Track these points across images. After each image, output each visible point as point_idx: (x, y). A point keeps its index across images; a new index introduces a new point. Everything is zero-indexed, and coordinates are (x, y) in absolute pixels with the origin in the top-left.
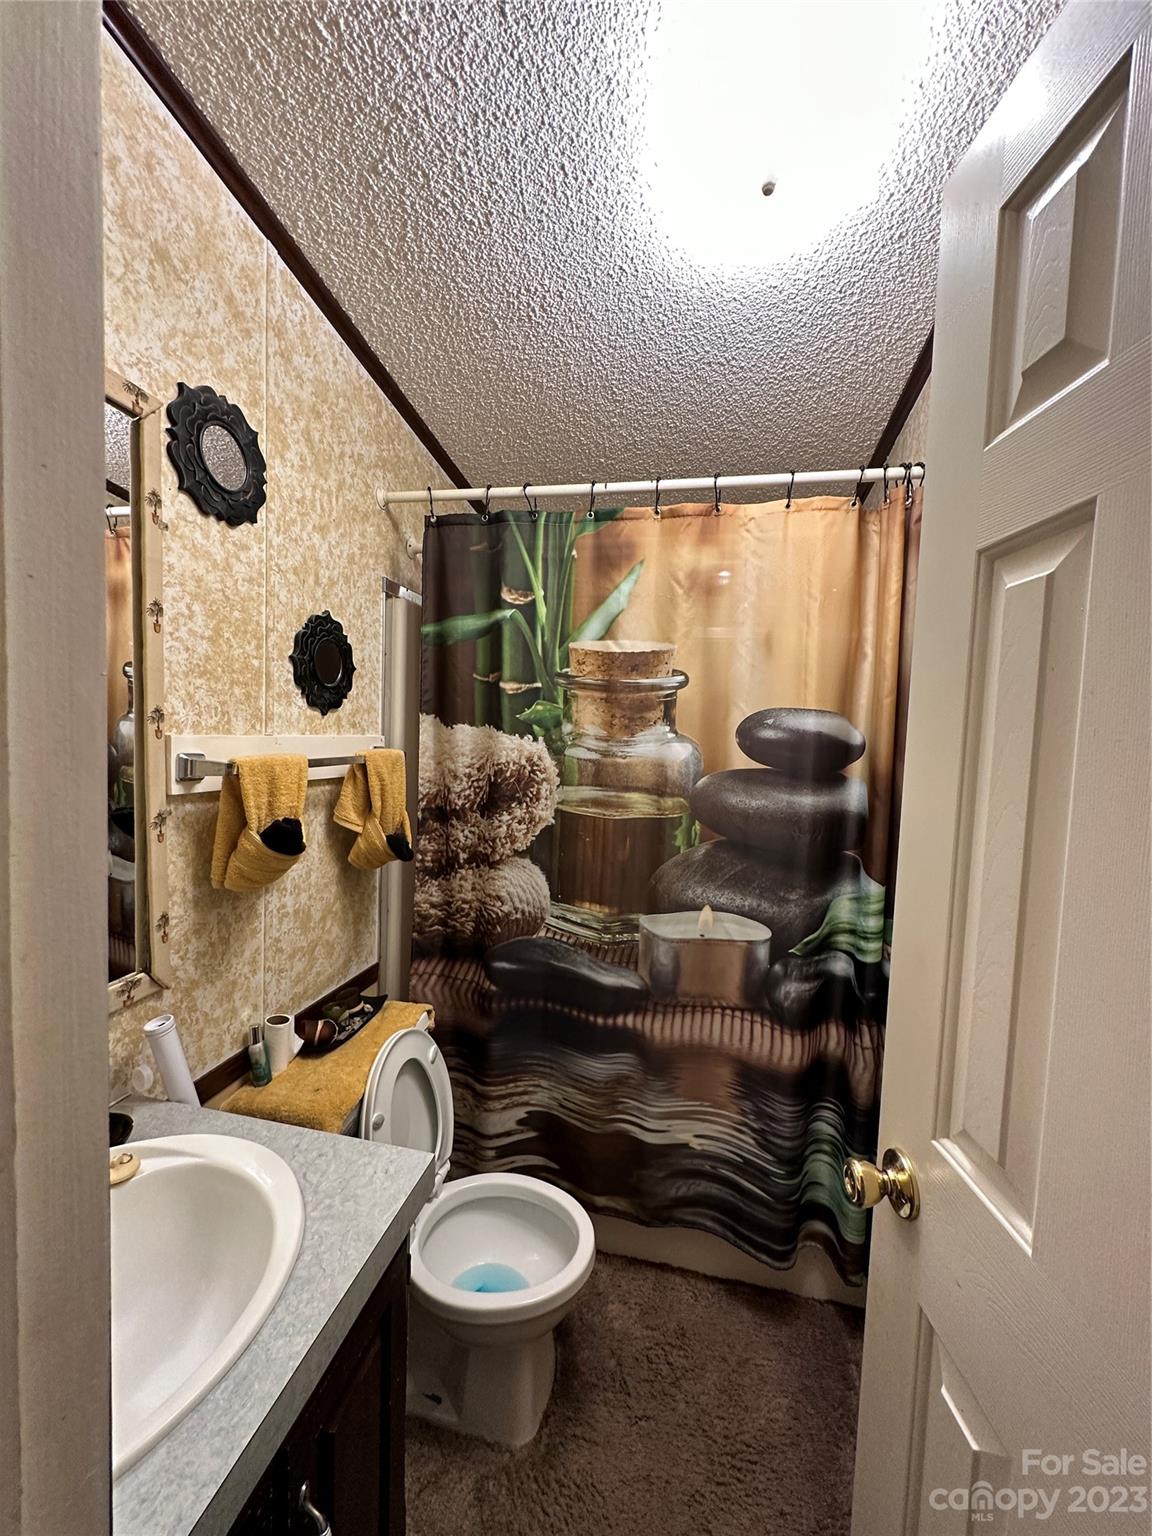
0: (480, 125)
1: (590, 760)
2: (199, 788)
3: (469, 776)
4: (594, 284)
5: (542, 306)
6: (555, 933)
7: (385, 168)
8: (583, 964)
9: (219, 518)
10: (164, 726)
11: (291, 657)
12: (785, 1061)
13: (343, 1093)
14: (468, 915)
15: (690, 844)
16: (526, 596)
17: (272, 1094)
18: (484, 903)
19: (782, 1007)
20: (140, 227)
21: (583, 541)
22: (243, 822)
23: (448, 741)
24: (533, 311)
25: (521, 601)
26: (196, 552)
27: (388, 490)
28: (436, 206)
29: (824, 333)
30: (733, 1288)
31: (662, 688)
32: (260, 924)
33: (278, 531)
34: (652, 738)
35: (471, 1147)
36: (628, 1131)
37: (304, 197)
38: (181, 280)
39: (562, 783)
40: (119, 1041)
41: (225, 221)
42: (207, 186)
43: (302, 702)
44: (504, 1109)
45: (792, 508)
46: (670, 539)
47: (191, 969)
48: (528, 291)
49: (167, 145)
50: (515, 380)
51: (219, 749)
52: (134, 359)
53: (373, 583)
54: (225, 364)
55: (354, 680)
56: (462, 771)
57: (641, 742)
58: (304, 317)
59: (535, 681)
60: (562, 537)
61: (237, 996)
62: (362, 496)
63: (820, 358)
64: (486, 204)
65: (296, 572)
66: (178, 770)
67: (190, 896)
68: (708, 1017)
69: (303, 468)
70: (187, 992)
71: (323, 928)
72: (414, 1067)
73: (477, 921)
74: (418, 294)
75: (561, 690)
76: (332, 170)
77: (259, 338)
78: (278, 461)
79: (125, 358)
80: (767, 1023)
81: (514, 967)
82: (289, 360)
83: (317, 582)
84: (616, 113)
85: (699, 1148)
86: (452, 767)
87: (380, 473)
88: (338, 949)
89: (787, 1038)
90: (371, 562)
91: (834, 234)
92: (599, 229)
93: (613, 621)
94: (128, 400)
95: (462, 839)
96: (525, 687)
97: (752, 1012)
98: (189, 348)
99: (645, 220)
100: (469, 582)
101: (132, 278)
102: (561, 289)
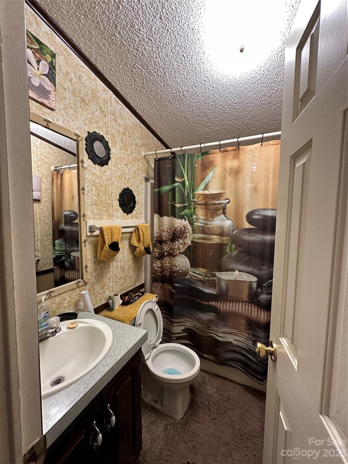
0: (159, 49)
1: (201, 226)
2: (94, 234)
3: (167, 231)
4: (197, 86)
5: (183, 95)
6: (192, 276)
7: (137, 66)
8: (199, 286)
9: (99, 165)
10: (86, 218)
11: (118, 200)
12: (262, 319)
13: (131, 315)
14: (168, 270)
15: (231, 251)
16: (182, 179)
17: (114, 314)
18: (172, 267)
19: (261, 303)
20: (78, 94)
21: (198, 161)
22: (105, 243)
23: (161, 221)
24: (181, 97)
25: (181, 180)
26: (93, 174)
27: (145, 152)
28: (151, 73)
29: (273, 88)
30: (247, 388)
31: (222, 204)
32: (111, 270)
33: (114, 166)
34: (219, 219)
35: (169, 336)
36: (214, 336)
37: (118, 77)
38: (88, 105)
39: (193, 233)
40: (76, 295)
41: (99, 88)
42: (94, 80)
43: (121, 211)
44: (178, 326)
45: (263, 146)
46: (224, 158)
47: (93, 280)
48: (179, 91)
49: (84, 72)
50: (179, 117)
51: (99, 224)
52: (77, 127)
53: (141, 178)
54: (100, 125)
55: (136, 205)
56: (165, 230)
57: (216, 220)
58: (120, 109)
59: (185, 203)
60: (192, 161)
61: (105, 288)
62: (138, 155)
63: (273, 96)
64: (164, 70)
65: (119, 177)
66: (89, 230)
67: (93, 261)
68: (238, 304)
69: (121, 149)
70: (93, 285)
71: (128, 272)
72: (151, 311)
73: (170, 272)
74: (149, 98)
75: (192, 206)
76: (124, 69)
77: (108, 117)
78: (114, 148)
79: (75, 127)
80: (256, 307)
81: (180, 286)
82: (116, 121)
83: (125, 179)
84: (196, 37)
85: (235, 344)
86: (163, 228)
87: (143, 148)
88: (133, 278)
89: (262, 312)
90: (140, 172)
91: (271, 58)
92: (196, 70)
93: (207, 185)
94: (75, 138)
95: (166, 249)
96: (182, 205)
97: (251, 303)
98: (90, 122)
99: (209, 65)
100: (167, 177)
101: (76, 107)
102: (188, 89)
